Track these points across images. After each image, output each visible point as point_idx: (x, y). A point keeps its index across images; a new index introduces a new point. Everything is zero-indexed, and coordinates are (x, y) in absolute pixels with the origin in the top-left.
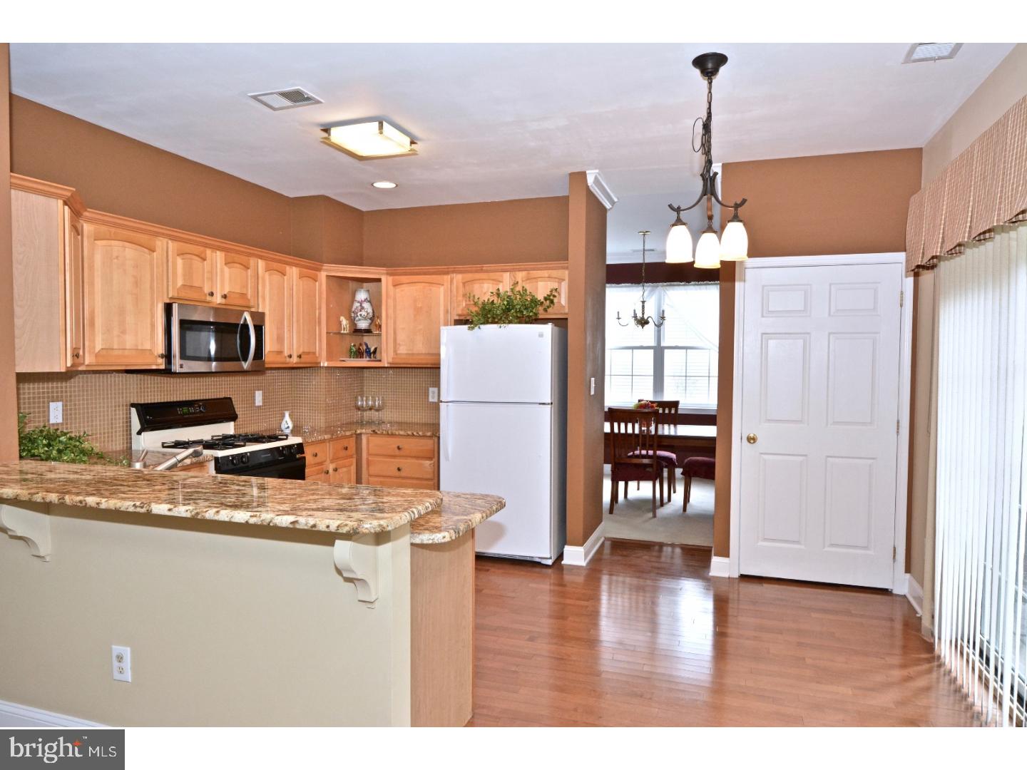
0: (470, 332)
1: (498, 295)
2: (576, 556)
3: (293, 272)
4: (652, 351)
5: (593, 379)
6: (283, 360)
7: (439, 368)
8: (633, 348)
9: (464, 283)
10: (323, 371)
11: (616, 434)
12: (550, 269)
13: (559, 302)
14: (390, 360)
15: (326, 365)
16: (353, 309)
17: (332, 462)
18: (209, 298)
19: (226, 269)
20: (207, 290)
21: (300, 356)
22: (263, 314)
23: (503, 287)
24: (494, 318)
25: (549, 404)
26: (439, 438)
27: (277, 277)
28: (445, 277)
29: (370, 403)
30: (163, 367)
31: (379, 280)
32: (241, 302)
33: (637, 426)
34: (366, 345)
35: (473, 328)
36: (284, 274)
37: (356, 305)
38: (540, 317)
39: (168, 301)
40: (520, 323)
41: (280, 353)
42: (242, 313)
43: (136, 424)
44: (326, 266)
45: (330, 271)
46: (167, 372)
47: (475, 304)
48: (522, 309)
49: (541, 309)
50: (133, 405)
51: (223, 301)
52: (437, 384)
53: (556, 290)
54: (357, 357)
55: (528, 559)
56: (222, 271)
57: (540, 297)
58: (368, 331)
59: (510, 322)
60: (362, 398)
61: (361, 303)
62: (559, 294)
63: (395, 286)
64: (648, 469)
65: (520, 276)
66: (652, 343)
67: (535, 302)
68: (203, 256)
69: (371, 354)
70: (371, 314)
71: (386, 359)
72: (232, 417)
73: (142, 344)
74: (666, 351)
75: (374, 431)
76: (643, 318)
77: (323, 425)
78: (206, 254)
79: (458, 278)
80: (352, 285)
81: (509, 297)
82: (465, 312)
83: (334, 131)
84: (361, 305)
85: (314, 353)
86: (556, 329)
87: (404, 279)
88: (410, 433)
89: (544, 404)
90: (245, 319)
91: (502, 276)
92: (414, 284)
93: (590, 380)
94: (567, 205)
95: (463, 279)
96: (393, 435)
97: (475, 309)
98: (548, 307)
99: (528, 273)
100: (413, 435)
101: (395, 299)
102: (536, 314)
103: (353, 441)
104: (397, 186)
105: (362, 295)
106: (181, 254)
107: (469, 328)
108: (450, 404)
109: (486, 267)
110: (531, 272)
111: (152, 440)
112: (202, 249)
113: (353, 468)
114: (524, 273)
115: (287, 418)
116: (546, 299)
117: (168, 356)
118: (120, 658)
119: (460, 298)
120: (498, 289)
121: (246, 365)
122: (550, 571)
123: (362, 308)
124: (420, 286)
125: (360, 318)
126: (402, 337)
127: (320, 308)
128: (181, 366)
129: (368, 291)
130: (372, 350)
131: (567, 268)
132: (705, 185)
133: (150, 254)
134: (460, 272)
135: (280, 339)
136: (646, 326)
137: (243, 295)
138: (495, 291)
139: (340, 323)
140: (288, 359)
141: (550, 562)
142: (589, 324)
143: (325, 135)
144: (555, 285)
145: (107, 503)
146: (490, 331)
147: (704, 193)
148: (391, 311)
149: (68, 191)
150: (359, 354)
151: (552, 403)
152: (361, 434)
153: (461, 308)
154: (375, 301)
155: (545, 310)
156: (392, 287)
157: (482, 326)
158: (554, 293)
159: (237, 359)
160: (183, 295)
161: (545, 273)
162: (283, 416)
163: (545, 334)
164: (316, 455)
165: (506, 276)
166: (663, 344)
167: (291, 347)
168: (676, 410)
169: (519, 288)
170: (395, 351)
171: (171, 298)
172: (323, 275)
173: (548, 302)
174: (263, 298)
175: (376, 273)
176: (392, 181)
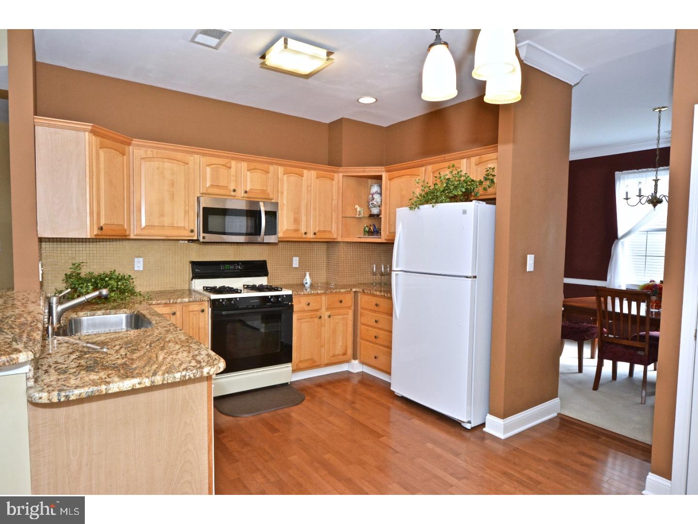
3: (311, 174)
5: (530, 256)
6: (300, 236)
10: (342, 245)
15: (342, 240)
16: (368, 200)
17: (328, 309)
18: (233, 193)
19: (249, 174)
20: (230, 188)
21: (315, 234)
25: (470, 277)
27: (294, 178)
28: (421, 168)
31: (381, 176)
32: (261, 195)
33: (643, 306)
34: (374, 225)
35: (413, 208)
36: (302, 176)
39: (199, 195)
41: (297, 230)
44: (341, 168)
45: (347, 172)
50: (191, 262)
51: (245, 195)
56: (245, 175)
58: (379, 215)
59: (442, 202)
63: (390, 179)
64: (639, 353)
65: (474, 160)
68: (228, 165)
71: (383, 236)
73: (177, 223)
75: (363, 290)
76: (655, 197)
78: (231, 164)
79: (430, 168)
81: (448, 179)
84: (372, 197)
85: (330, 232)
87: (396, 173)
88: (382, 294)
90: (260, 207)
91: (460, 163)
92: (401, 177)
93: (525, 257)
95: (432, 169)
96: (374, 294)
98: (489, 187)
99: (480, 158)
100: (385, 296)
101: (390, 190)
103: (350, 296)
104: (377, 100)
105: (374, 189)
106: (210, 164)
109: (447, 156)
110: (482, 156)
112: (227, 160)
113: (350, 316)
115: (308, 277)
116: (485, 179)
122: (469, 435)
123: (373, 199)
124: (404, 179)
125: (371, 206)
127: (337, 200)
128: (204, 238)
130: (377, 230)
133: (184, 166)
134: (430, 164)
135: (297, 221)
137: (264, 191)
140: (304, 236)
141: (470, 427)
143: (262, 61)
150: (370, 232)
151: (475, 277)
152: (358, 291)
155: (485, 189)
156: (388, 181)
157: (421, 206)
158: (492, 172)
160: (211, 191)
164: (309, 304)
165: (464, 162)
167: (307, 226)
169: (468, 174)
170: (389, 231)
171: (202, 194)
172: (340, 176)
173: (488, 183)
174: (282, 193)
175: (379, 171)
176: (372, 96)
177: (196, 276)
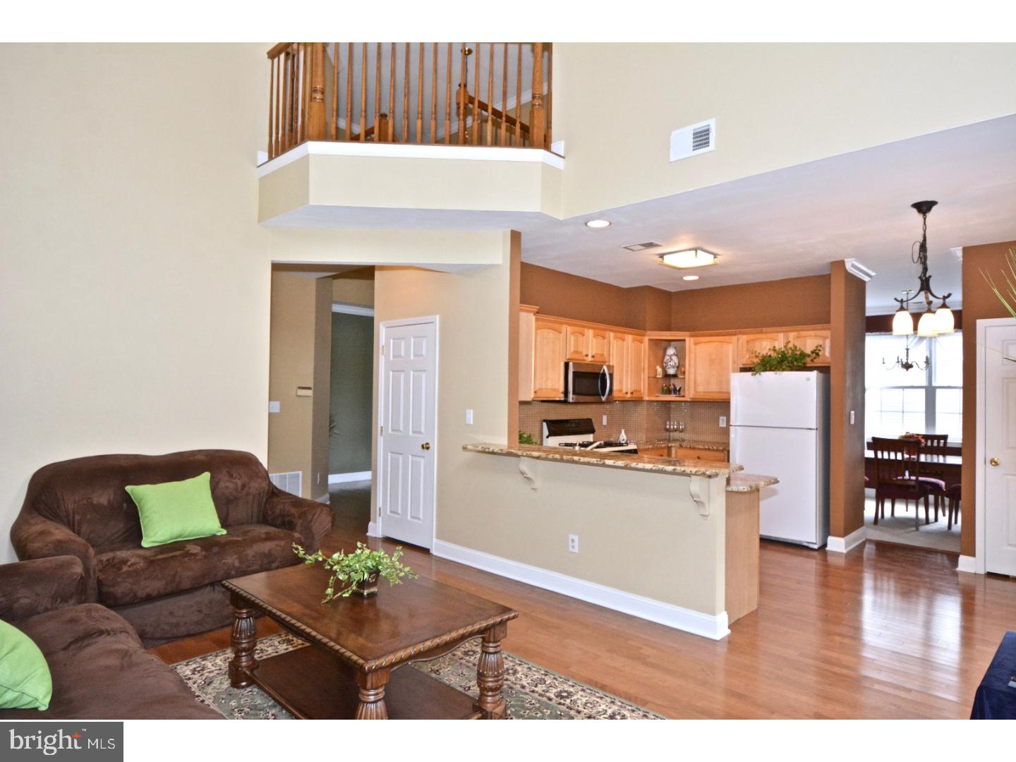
0: (753, 377)
1: (775, 350)
2: (837, 545)
3: (629, 338)
4: (923, 391)
5: (853, 412)
6: (622, 395)
7: (729, 402)
8: (903, 388)
9: (748, 342)
10: (645, 404)
11: (880, 459)
12: (814, 330)
13: (824, 355)
14: (691, 396)
15: (647, 399)
16: (665, 361)
18: (585, 358)
19: (594, 340)
20: (584, 354)
21: (632, 393)
22: (613, 366)
23: (778, 345)
24: (771, 367)
25: (814, 429)
26: (728, 452)
27: (620, 342)
28: (733, 337)
29: (675, 427)
30: (563, 399)
31: (684, 340)
32: (601, 359)
34: (674, 385)
35: (755, 374)
36: (624, 340)
37: (667, 358)
38: (808, 365)
39: (566, 361)
40: (792, 370)
41: (621, 391)
42: (602, 366)
43: (546, 432)
44: (649, 332)
45: (651, 335)
46: (565, 402)
47: (757, 357)
48: (793, 360)
49: (808, 360)
50: (545, 421)
51: (593, 359)
52: (727, 413)
53: (821, 346)
54: (667, 394)
55: (798, 543)
56: (592, 341)
57: (808, 351)
58: (675, 376)
59: (784, 370)
60: (670, 423)
61: (671, 356)
62: (824, 349)
63: (695, 344)
65: (792, 335)
66: (924, 383)
67: (803, 355)
68: (583, 333)
69: (676, 391)
70: (677, 364)
71: (689, 394)
72: (592, 431)
73: (555, 385)
74: (938, 391)
75: (680, 445)
76: (907, 363)
77: (644, 440)
78: (585, 332)
79: (744, 338)
80: (664, 344)
81: (783, 352)
82: (749, 362)
83: (665, 257)
85: (640, 391)
86: (821, 375)
87: (702, 339)
88: (707, 447)
89: (810, 429)
90: (604, 370)
91: (777, 336)
92: (709, 343)
93: (850, 413)
94: (829, 283)
95: (746, 339)
96: (694, 448)
97: (756, 360)
98: (815, 358)
99: (799, 334)
100: (709, 449)
101: (695, 354)
102: (805, 364)
103: (666, 451)
104: (699, 277)
105: (671, 351)
106: (573, 333)
107: (752, 375)
108: (737, 427)
109: (764, 329)
110: (801, 332)
111: (554, 442)
112: (582, 329)
114: (796, 333)
115: (623, 433)
116: (812, 352)
117: (566, 393)
118: (573, 541)
119: (745, 352)
120: (774, 347)
121: (604, 399)
122: (815, 553)
123: (671, 359)
124: (713, 345)
126: (700, 379)
127: (644, 361)
128: (572, 398)
129: (675, 348)
130: (678, 389)
131: (829, 329)
132: (922, 284)
133: (559, 335)
134: (744, 334)
135: (621, 383)
136: (910, 370)
137: (602, 355)
138: (772, 348)
139: (656, 371)
140: (625, 395)
141: (816, 547)
142: (848, 370)
143: (661, 259)
144: (820, 342)
145: (582, 459)
146: (768, 376)
147: (921, 289)
148: (692, 363)
149: (536, 308)
150: (669, 392)
151: (817, 429)
152: (671, 447)
153: (745, 360)
154: (681, 355)
155: (812, 361)
156: (693, 346)
157: (762, 373)
158: (819, 348)
159: (599, 395)
160: (574, 357)
161: (812, 333)
162: (620, 432)
163: (811, 379)
165: (781, 336)
166: (934, 384)
167: (627, 387)
168: (945, 443)
169: (790, 345)
170: (695, 390)
171: (568, 359)
172: (646, 339)
173: (814, 355)
174: (613, 356)
175: (684, 336)
176: (696, 275)
177: (552, 433)
